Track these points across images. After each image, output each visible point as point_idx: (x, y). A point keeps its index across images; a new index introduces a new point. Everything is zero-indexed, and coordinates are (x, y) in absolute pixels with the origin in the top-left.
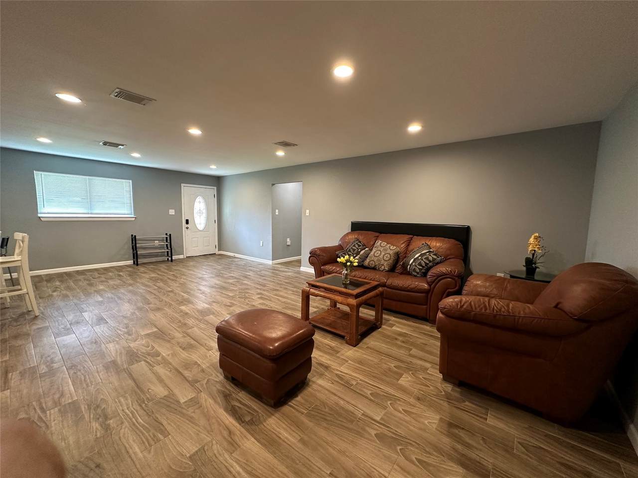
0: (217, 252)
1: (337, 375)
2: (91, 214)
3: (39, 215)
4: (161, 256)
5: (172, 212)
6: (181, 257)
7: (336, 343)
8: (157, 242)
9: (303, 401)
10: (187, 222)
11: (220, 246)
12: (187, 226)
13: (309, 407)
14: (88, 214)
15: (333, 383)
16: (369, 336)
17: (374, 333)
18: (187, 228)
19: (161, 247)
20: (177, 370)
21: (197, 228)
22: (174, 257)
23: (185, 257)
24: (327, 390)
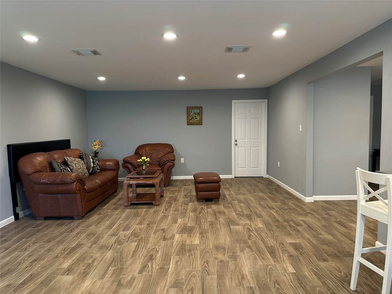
20: (233, 207)
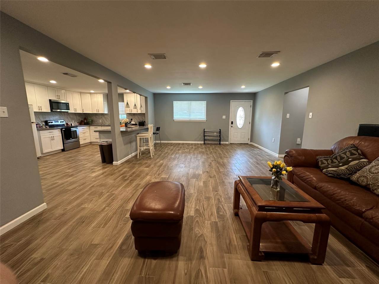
0: (249, 142)
1: (199, 270)
2: (190, 118)
3: (174, 119)
4: (217, 141)
5: (224, 117)
6: (227, 143)
7: (240, 243)
8: (216, 133)
9: (153, 266)
10: (232, 123)
11: (252, 140)
12: (232, 125)
13: (148, 275)
14: (189, 118)
15: (186, 274)
16: (286, 263)
17: (298, 266)
18: (232, 127)
19: (217, 137)
21: (238, 127)
22: (221, 143)
23: (229, 143)
24: (175, 274)
